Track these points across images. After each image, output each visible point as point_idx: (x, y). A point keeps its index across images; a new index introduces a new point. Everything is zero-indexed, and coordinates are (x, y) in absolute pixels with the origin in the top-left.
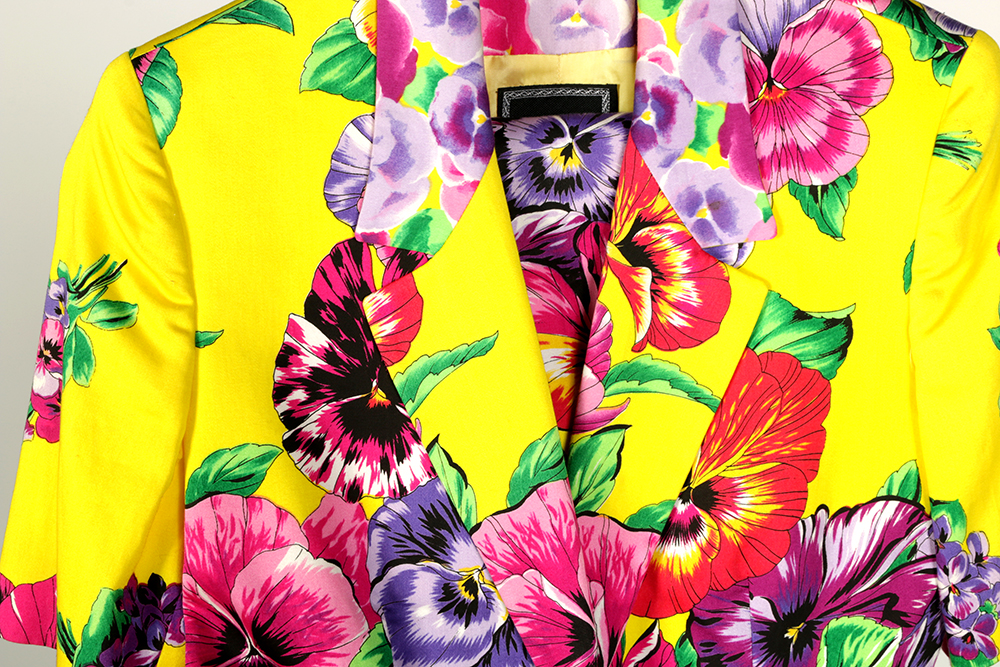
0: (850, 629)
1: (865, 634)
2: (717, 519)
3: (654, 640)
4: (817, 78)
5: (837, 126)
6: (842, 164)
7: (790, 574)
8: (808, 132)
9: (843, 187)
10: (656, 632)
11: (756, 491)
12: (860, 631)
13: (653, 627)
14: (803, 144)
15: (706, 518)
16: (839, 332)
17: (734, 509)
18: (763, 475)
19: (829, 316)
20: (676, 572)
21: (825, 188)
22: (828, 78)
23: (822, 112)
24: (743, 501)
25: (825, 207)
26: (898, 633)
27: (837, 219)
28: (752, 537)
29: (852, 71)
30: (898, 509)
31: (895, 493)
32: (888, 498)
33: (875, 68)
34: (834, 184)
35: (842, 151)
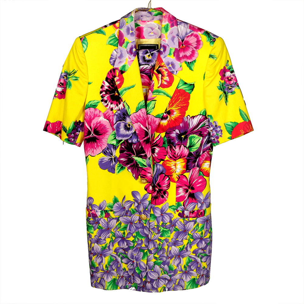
0: (193, 137)
1: (196, 138)
2: (170, 116)
3: (160, 137)
4: (190, 44)
5: (193, 52)
6: (193, 59)
7: (182, 126)
8: (188, 53)
9: (194, 62)
10: (160, 135)
11: (177, 112)
12: (195, 137)
13: (160, 134)
14: (187, 55)
15: (169, 116)
16: (192, 86)
17: (173, 115)
18: (178, 109)
19: (190, 84)
20: (164, 125)
21: (191, 62)
22: (192, 45)
23: (191, 50)
24: (175, 113)
25: (190, 66)
26: (201, 138)
27: (192, 68)
28: (176, 119)
29: (196, 43)
30: (202, 117)
31: (201, 114)
32: (200, 115)
33: (200, 43)
34: (192, 62)
35: (194, 56)
